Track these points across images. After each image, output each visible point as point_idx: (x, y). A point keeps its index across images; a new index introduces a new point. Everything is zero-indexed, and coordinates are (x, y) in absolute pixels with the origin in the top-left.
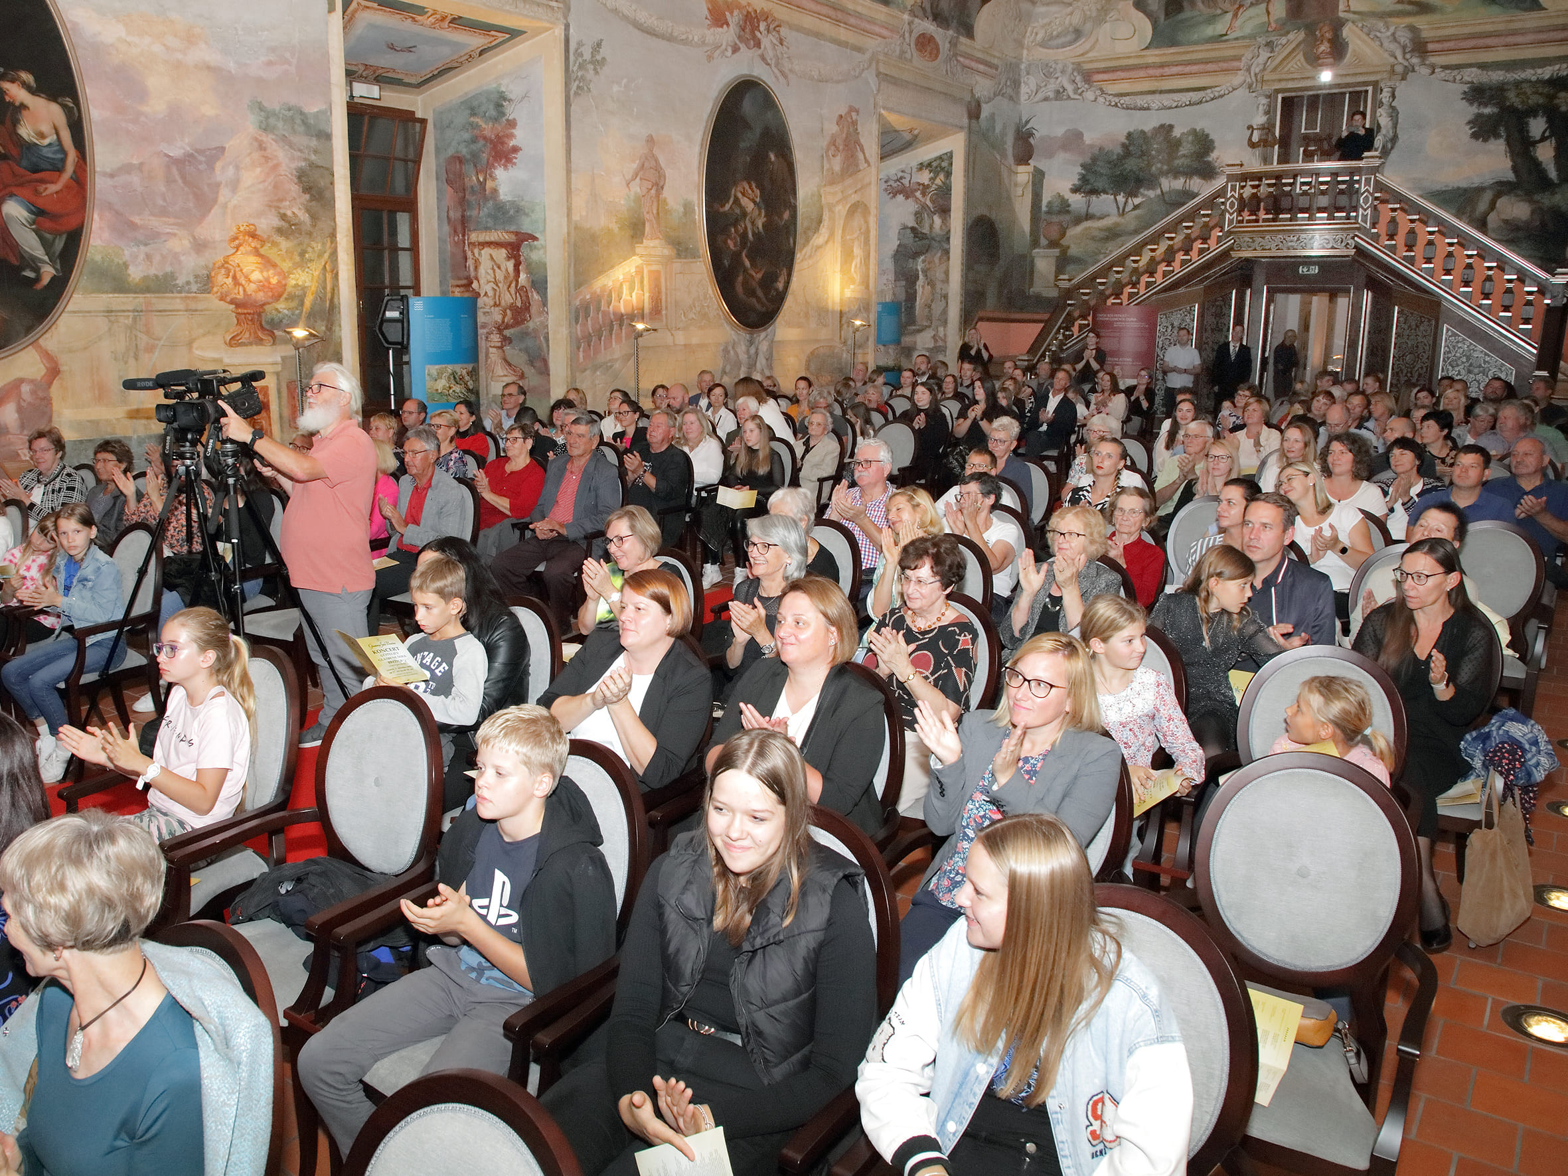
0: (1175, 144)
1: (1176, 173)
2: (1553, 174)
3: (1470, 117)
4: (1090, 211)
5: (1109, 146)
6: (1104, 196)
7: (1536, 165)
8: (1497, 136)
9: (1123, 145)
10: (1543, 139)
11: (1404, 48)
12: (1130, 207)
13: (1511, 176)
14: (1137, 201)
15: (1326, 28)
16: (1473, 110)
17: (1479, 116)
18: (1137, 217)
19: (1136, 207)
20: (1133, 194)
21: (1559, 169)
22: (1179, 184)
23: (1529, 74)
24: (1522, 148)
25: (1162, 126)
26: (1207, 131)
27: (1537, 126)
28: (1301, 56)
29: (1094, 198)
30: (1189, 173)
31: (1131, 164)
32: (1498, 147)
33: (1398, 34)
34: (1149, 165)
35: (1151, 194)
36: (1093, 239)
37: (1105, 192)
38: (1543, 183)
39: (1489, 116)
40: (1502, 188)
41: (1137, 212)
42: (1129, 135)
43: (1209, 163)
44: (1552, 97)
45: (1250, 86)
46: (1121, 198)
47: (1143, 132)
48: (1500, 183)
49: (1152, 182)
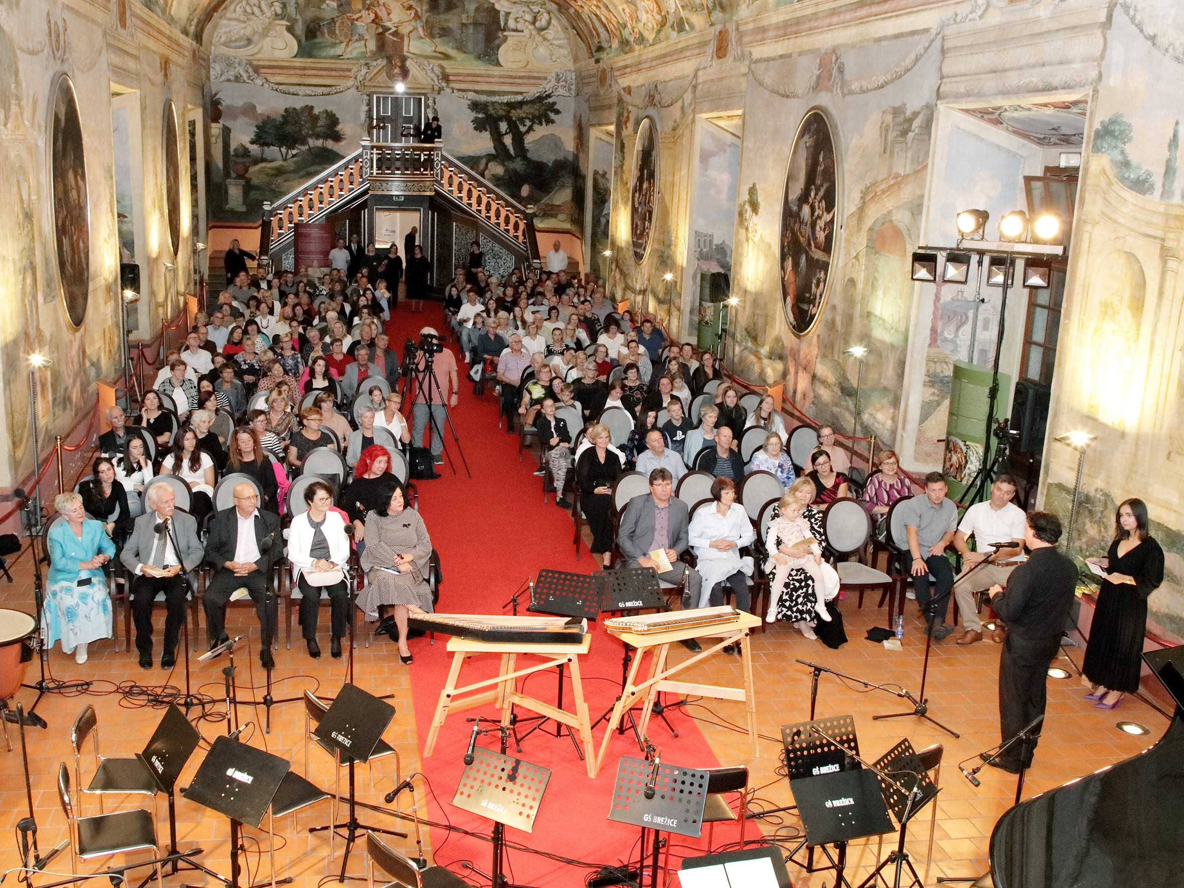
0: (316, 118)
1: (318, 137)
2: (512, 152)
3: (472, 118)
4: (264, 156)
5: (273, 116)
6: (272, 148)
7: (504, 146)
8: (486, 130)
9: (283, 116)
10: (506, 133)
11: (438, 76)
12: (290, 155)
13: (493, 152)
14: (294, 152)
15: (397, 60)
16: (474, 115)
17: (476, 118)
18: (295, 162)
19: (294, 156)
20: (291, 147)
21: (514, 149)
22: (319, 143)
23: (496, 99)
24: (497, 137)
25: (307, 106)
26: (334, 112)
27: (503, 126)
28: (384, 74)
29: (266, 148)
30: (326, 137)
31: (289, 129)
32: (486, 135)
33: (435, 68)
34: (300, 130)
35: (304, 148)
36: (267, 174)
37: (273, 145)
38: (509, 157)
39: (482, 119)
40: (490, 158)
41: (295, 159)
42: (286, 110)
43: (337, 132)
44: (509, 112)
45: (357, 88)
46: (284, 150)
47: (295, 109)
48: (489, 155)
49: (304, 142)
